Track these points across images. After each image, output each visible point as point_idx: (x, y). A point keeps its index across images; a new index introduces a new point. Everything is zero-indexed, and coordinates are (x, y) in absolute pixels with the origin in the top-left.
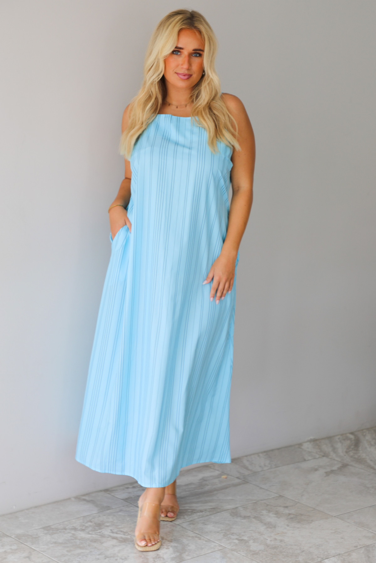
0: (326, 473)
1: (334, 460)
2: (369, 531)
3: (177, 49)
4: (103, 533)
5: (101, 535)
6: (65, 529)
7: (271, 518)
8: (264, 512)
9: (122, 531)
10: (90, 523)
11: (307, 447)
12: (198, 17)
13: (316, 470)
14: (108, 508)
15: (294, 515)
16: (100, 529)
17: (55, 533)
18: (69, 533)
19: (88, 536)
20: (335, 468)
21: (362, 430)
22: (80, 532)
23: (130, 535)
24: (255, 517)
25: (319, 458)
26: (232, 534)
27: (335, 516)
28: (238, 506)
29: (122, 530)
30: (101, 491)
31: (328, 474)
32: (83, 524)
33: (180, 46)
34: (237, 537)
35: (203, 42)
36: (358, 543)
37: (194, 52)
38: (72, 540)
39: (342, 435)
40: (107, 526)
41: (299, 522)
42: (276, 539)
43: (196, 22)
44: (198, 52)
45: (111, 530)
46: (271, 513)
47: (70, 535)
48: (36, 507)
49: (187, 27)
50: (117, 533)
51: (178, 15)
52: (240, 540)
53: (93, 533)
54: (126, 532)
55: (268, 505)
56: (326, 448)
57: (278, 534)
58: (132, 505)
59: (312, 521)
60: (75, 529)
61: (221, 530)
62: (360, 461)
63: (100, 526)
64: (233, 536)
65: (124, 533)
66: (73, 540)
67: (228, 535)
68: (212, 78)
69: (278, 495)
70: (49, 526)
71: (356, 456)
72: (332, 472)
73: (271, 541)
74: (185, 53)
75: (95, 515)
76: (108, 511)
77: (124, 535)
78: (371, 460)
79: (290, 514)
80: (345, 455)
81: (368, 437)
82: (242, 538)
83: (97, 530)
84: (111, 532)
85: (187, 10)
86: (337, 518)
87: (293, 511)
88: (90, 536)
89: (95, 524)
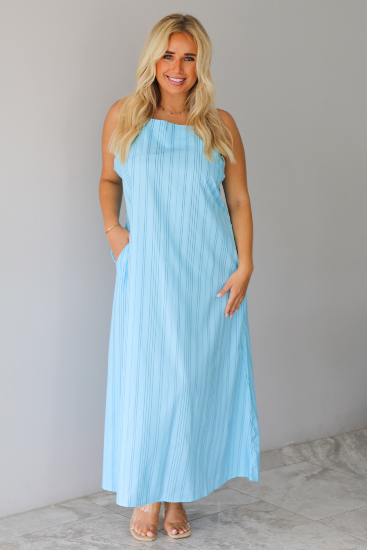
0: (307, 477)
1: (315, 464)
2: (351, 535)
3: (168, 54)
4: (83, 540)
5: (81, 542)
6: (46, 536)
7: (252, 523)
8: (245, 517)
9: (102, 538)
10: (70, 531)
11: (288, 451)
12: (191, 21)
13: (297, 474)
14: (89, 515)
15: (275, 520)
16: (81, 536)
17: (35, 541)
18: (49, 540)
19: (69, 543)
20: (316, 472)
21: (342, 434)
22: (60, 540)
23: (111, 542)
24: (236, 522)
25: (299, 462)
26: (214, 539)
27: (316, 521)
28: (218, 511)
29: (103, 536)
30: (81, 498)
31: (308, 478)
32: (64, 531)
33: (171, 50)
34: (218, 543)
35: (196, 46)
36: (340, 547)
37: (186, 56)
38: (52, 547)
39: (322, 439)
40: (88, 533)
41: (280, 527)
42: (257, 545)
43: (187, 26)
44: (190, 56)
45: (92, 537)
46: (252, 518)
47: (51, 542)
48: (16, 515)
49: (178, 31)
50: (97, 540)
51: (171, 19)
52: (221, 545)
53: (74, 540)
54: (107, 539)
55: (248, 510)
56: (307, 452)
57: (260, 539)
58: (112, 512)
59: (293, 525)
60: (55, 536)
61: (203, 536)
62: (341, 465)
63: (80, 533)
64: (214, 541)
65: (105, 540)
66: (54, 547)
67: (209, 540)
68: (206, 83)
69: (258, 500)
70: (30, 534)
71: (337, 461)
72: (313, 476)
73: (252, 546)
74: (177, 57)
75: (75, 522)
76: (89, 518)
77: (105, 542)
78: (352, 464)
79: (271, 519)
80: (326, 460)
81: (349, 441)
82: (224, 544)
83: (78, 537)
84: (92, 539)
85: (180, 14)
86: (318, 522)
87: (274, 516)
88: (70, 543)
89: (76, 531)
